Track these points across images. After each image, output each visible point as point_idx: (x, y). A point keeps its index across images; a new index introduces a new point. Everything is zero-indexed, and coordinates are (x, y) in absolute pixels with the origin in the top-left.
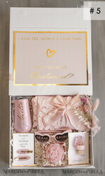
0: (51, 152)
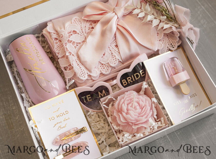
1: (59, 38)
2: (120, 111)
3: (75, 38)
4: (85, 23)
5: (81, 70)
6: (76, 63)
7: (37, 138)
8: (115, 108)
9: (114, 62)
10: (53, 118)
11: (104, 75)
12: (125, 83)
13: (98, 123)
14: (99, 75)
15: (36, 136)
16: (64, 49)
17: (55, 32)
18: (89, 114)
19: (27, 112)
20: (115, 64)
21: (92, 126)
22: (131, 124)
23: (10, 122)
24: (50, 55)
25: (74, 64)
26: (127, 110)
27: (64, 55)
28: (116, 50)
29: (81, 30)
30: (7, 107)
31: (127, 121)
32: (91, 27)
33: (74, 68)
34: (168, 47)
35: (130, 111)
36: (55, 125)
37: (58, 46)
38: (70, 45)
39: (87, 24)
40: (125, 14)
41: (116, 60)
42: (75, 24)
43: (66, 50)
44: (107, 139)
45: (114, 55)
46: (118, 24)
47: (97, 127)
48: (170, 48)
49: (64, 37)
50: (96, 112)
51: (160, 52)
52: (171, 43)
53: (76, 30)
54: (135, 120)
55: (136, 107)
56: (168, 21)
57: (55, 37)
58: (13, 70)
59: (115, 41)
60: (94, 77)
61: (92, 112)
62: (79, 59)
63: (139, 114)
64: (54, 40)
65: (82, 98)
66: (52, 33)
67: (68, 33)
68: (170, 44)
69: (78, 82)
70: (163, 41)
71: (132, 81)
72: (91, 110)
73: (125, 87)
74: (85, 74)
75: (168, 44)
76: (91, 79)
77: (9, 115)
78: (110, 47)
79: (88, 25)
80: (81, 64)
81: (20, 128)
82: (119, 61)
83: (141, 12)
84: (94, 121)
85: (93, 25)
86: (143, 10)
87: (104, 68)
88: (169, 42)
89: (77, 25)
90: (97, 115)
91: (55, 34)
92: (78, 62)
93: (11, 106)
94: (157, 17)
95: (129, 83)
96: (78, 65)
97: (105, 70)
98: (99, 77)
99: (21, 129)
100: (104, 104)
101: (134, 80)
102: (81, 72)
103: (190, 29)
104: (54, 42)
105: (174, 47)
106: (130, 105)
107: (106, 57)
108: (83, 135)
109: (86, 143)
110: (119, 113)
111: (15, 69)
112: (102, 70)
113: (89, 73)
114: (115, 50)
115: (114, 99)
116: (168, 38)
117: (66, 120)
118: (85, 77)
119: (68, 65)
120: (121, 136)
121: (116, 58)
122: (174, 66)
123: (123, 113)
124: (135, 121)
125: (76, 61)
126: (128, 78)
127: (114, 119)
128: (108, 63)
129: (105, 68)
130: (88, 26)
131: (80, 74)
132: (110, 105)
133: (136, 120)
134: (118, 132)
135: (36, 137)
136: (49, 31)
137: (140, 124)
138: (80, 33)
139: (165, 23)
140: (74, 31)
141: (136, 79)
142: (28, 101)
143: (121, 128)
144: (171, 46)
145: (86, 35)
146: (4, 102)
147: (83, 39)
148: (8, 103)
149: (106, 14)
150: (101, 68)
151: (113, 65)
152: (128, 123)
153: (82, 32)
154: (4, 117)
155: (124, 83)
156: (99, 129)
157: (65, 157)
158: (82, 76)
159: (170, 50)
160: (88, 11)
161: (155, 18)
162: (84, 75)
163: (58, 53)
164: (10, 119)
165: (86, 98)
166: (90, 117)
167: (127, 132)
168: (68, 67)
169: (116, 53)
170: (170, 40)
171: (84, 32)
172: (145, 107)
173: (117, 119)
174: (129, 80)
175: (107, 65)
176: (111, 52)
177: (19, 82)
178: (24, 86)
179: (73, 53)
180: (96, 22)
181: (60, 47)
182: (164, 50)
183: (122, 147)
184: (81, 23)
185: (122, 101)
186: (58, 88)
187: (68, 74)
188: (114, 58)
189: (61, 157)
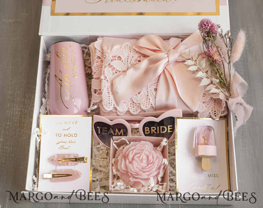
0: (131, 156)
1: (102, 58)
2: (125, 157)
3: (117, 64)
4: (135, 53)
5: (109, 99)
6: (107, 90)
7: (36, 148)
8: (123, 152)
9: (146, 105)
10: (60, 135)
11: (130, 113)
12: (147, 132)
13: (103, 159)
14: (125, 112)
15: (36, 145)
16: (101, 71)
17: (100, 50)
18: (98, 146)
19: (39, 118)
20: (146, 107)
22: (130, 175)
23: (23, 121)
24: (90, 71)
25: (104, 90)
26: (133, 159)
27: (99, 76)
28: (153, 94)
29: (127, 58)
30: (27, 105)
31: (127, 169)
32: (139, 59)
33: (103, 94)
34: (210, 113)
35: (134, 161)
36: (59, 143)
37: (97, 66)
38: (109, 69)
39: (136, 54)
40: (178, 60)
41: (149, 104)
42: (124, 50)
43: (102, 73)
45: (149, 98)
46: (166, 67)
47: (100, 164)
48: (212, 114)
49: (107, 59)
50: (106, 148)
51: (199, 115)
52: (216, 110)
53: (121, 56)
54: (135, 173)
55: (143, 160)
56: (219, 86)
57: (99, 55)
58: (46, 71)
59: (156, 84)
60: (119, 112)
61: (102, 146)
62: (112, 88)
63: (143, 168)
64: (96, 57)
65: (98, 127)
66: (97, 50)
67: (113, 57)
68: (214, 111)
69: (102, 110)
70: (208, 104)
71: (155, 133)
72: (102, 144)
73: (146, 135)
74: (111, 105)
75: (212, 109)
76: (116, 113)
77: (25, 114)
78: (148, 88)
79: (136, 56)
80: (112, 94)
81: (29, 131)
82: (152, 106)
83: (195, 65)
84: (100, 155)
85: (142, 58)
86: (198, 64)
87: (133, 107)
88: (213, 108)
89: (125, 52)
91: (100, 52)
92: (110, 90)
93: (31, 105)
94: (209, 77)
95: (152, 133)
96: (108, 93)
97: (134, 109)
98: (125, 114)
100: (115, 143)
101: (158, 132)
102: (108, 101)
103: (239, 104)
104: (95, 60)
105: (217, 115)
106: (138, 155)
107: (141, 96)
108: (80, 164)
109: (80, 174)
110: (123, 159)
111: (49, 71)
112: (130, 108)
113: (116, 106)
114: (153, 92)
115: (128, 143)
116: (214, 104)
117: (71, 142)
118: (109, 108)
119: (99, 88)
121: (149, 102)
122: (205, 136)
123: (127, 160)
125: (107, 88)
126: (152, 128)
127: (116, 163)
128: (140, 103)
129: (135, 107)
130: (136, 58)
131: (106, 103)
132: (121, 147)
134: (116, 177)
136: (96, 46)
137: (139, 178)
138: (125, 61)
139: (216, 86)
140: (119, 57)
141: (161, 132)
142: (46, 108)
143: (119, 175)
144: (214, 113)
145: (129, 65)
146: (27, 99)
147: (125, 69)
148: (29, 101)
149: (159, 52)
150: (130, 105)
151: (144, 108)
152: (127, 172)
153: (127, 61)
154: (20, 113)
155: (146, 130)
156: (100, 166)
157: (53, 178)
158: (107, 105)
159: (211, 117)
160: (143, 42)
161: (207, 78)
162: (109, 106)
163: (95, 73)
164: (25, 118)
165: (101, 130)
166: (98, 150)
167: (124, 181)
168: (98, 90)
169: (152, 96)
170: (216, 107)
171: (129, 63)
172: (152, 164)
173: (119, 163)
174: (152, 130)
175: (138, 105)
176: (148, 93)
177: (46, 85)
179: (108, 78)
180: (145, 56)
181: (99, 67)
182: (204, 114)
183: (111, 193)
184: (130, 51)
185: (133, 148)
186: (79, 107)
187: (95, 98)
188: (148, 101)
189: (50, 176)
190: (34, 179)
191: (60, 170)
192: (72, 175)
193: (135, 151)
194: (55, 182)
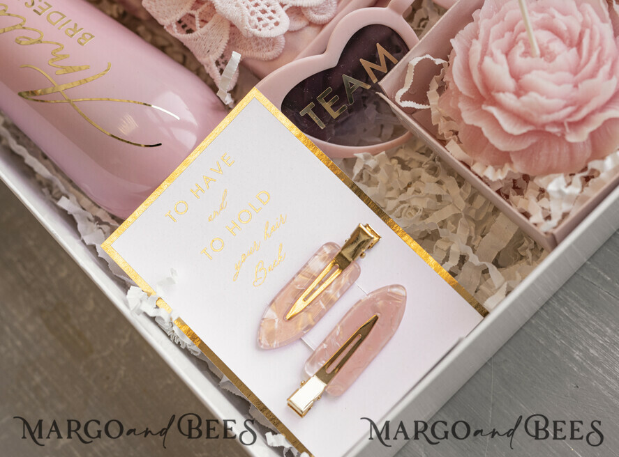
2: (484, 94)
7: (186, 352)
8: (459, 93)
10: (217, 245)
13: (410, 190)
15: (178, 345)
18: (357, 170)
19: (104, 264)
21: (391, 212)
22: (554, 130)
23: (71, 331)
26: (516, 76)
30: (37, 279)
31: (532, 123)
33: (219, 4)
35: (527, 78)
36: (238, 267)
44: (475, 239)
47: (416, 210)
50: (383, 153)
54: (566, 106)
55: (547, 48)
60: (317, 9)
61: (366, 158)
65: (302, 113)
69: (259, 60)
72: (359, 152)
74: (274, 12)
76: (311, 24)
77: (55, 308)
81: (116, 341)
84: (391, 189)
90: (395, 161)
93: (47, 269)
99: (124, 342)
100: (404, 98)
102: (253, 8)
106: (520, 49)
108: (368, 263)
109: (395, 290)
110: (484, 107)
115: (438, 61)
117: (272, 230)
118: (277, 24)
119: (189, 6)
120: (533, 200)
123: (502, 97)
124: (569, 110)
127: (475, 141)
131: (254, 18)
132: (432, 94)
133: (571, 105)
134: (512, 192)
135: (183, 347)
137: (592, 113)
142: (98, 220)
143: (518, 168)
146: (19, 265)
148: (32, 264)
152: (540, 132)
154: (40, 321)
156: (426, 215)
157: (332, 382)
158: (262, 22)
162: (270, 18)
164: (67, 319)
165: (319, 110)
166: (371, 182)
167: (550, 171)
168: (193, 12)
172: (587, 32)
173: (487, 132)
177: (30, 160)
178: (57, 169)
183: (555, 243)
185: (477, 46)
186: (190, 118)
187: (208, 44)
189: (316, 386)
190: (276, 445)
191: (324, 341)
192: (376, 318)
193: (496, 48)
194: (347, 388)
